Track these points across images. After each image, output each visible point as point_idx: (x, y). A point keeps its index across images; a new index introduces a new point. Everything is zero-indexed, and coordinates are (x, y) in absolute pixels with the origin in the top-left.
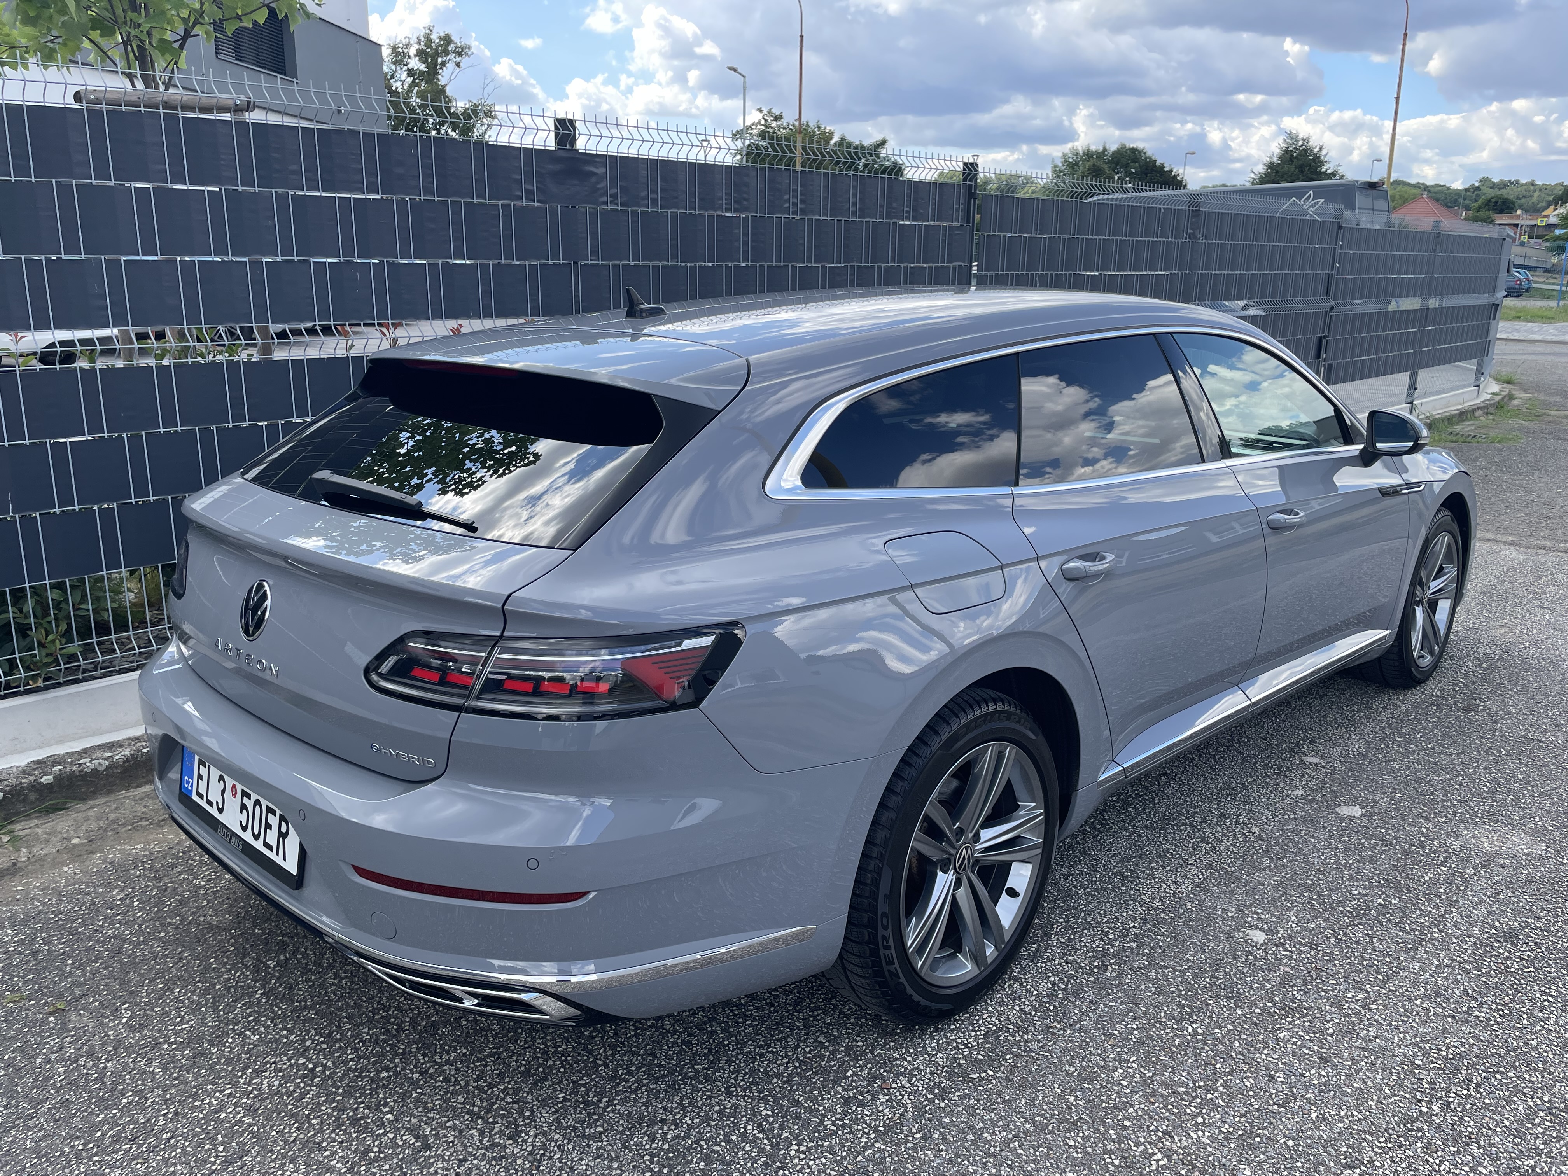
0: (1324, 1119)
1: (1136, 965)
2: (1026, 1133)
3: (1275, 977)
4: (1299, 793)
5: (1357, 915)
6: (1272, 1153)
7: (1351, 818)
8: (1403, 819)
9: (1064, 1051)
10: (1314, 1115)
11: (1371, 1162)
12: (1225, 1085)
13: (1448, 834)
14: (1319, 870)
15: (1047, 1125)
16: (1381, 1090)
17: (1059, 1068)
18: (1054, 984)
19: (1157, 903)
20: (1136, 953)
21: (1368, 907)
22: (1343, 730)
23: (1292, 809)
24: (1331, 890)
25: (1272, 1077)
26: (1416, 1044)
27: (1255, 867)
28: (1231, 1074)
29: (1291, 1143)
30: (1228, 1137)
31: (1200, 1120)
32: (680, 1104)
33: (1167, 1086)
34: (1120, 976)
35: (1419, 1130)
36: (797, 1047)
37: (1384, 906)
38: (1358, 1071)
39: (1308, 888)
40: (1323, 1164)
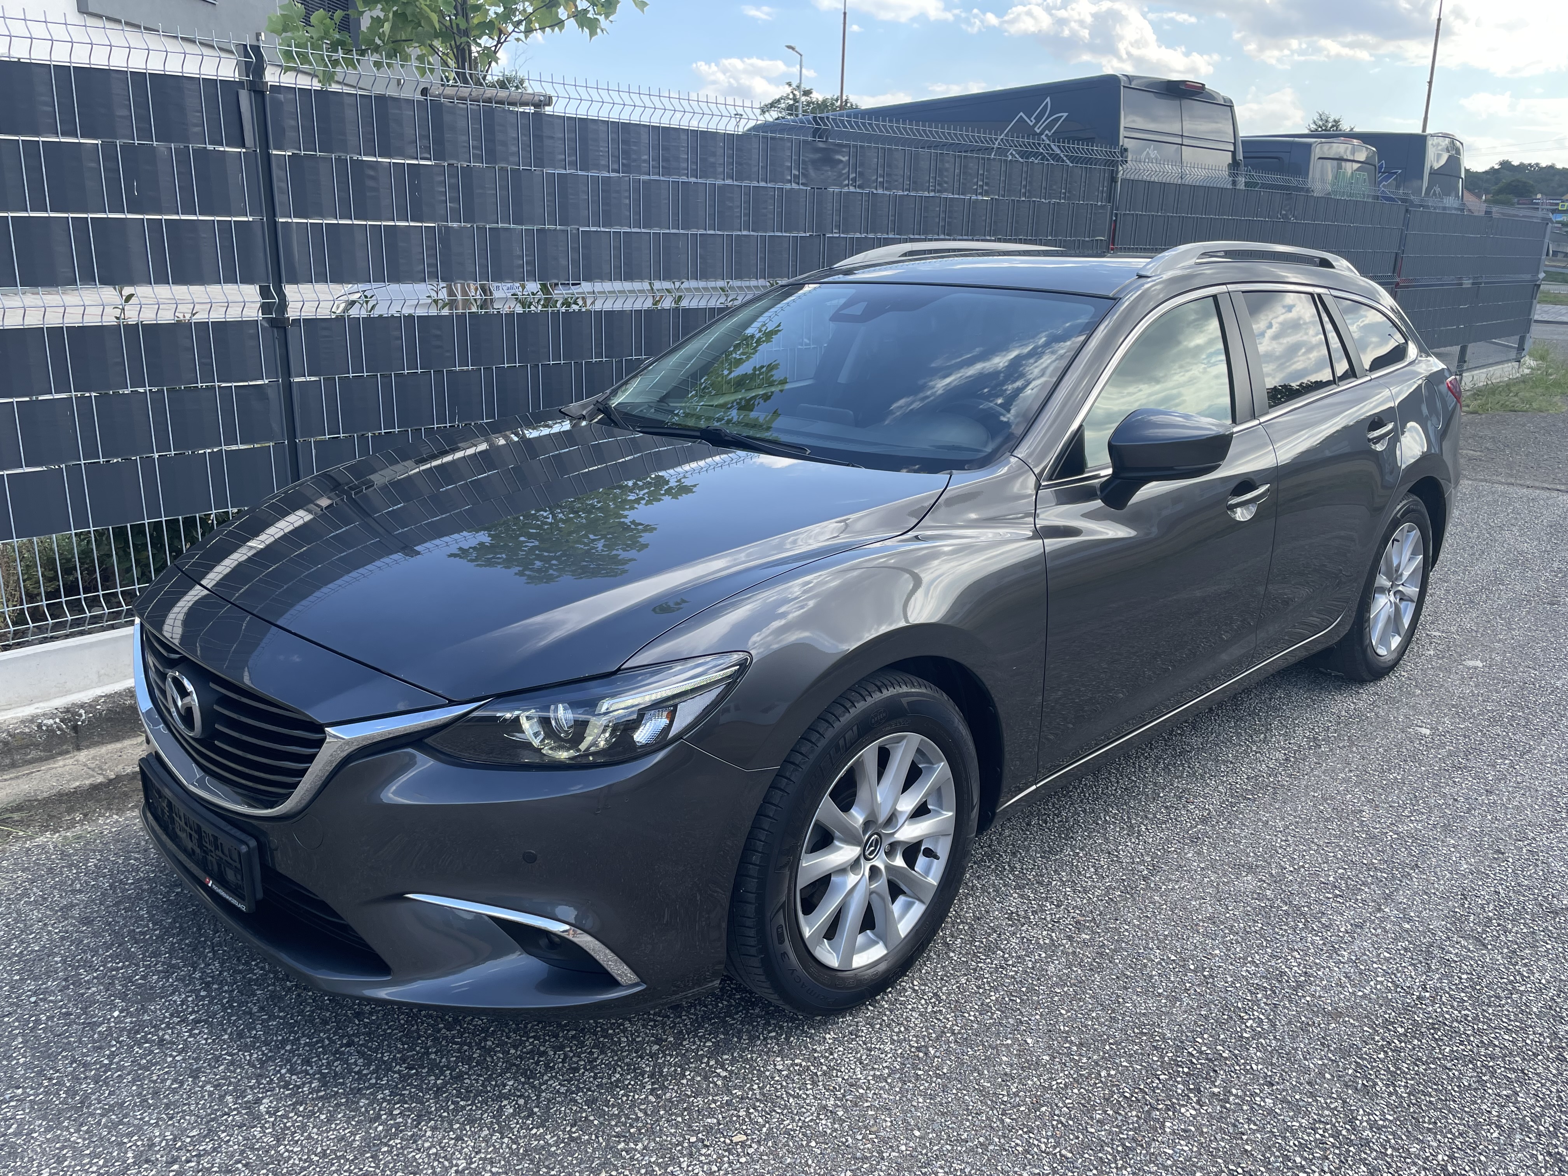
0: (1496, 819)
1: (1341, 745)
2: (1297, 822)
3: (1443, 752)
4: (1432, 653)
5: (1493, 721)
6: (1465, 833)
7: (1476, 668)
8: (1515, 668)
9: (1307, 786)
10: (1489, 817)
11: (1534, 839)
12: (1424, 802)
13: (1551, 678)
14: (1459, 697)
15: (1310, 819)
16: (1532, 806)
17: (1307, 794)
18: (1285, 754)
19: (1343, 713)
20: (1339, 738)
21: (1500, 716)
22: (1455, 616)
23: (1429, 661)
24: (1471, 707)
25: (1456, 800)
26: (1552, 786)
27: (1411, 694)
28: (1427, 797)
29: (1478, 829)
30: (1434, 826)
31: (1413, 818)
32: (1054, 807)
33: (1385, 803)
34: (1331, 750)
35: (1562, 825)
36: (1118, 782)
37: (1513, 716)
38: (1514, 798)
39: (1453, 706)
40: (1502, 839)
